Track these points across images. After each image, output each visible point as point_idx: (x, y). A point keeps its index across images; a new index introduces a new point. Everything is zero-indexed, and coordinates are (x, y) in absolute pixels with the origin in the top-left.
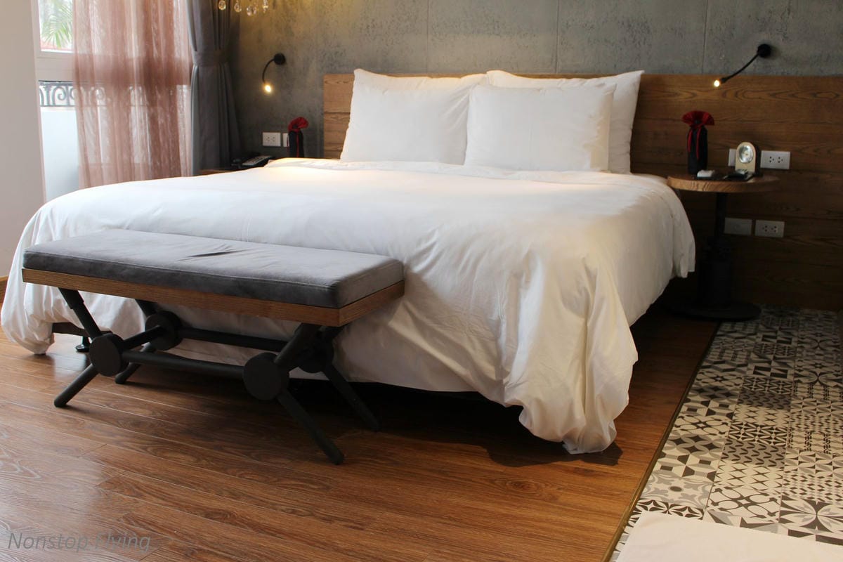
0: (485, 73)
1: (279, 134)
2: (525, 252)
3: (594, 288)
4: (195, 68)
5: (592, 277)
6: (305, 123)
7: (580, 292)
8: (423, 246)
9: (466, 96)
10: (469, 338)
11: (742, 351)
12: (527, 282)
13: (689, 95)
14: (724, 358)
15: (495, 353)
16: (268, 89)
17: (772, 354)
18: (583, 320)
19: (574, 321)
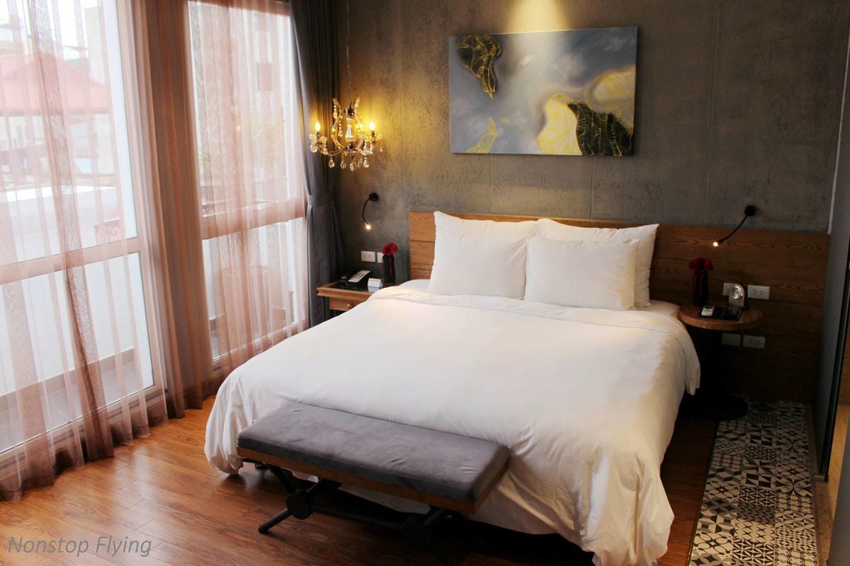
0: (536, 220)
1: (374, 253)
2: (595, 447)
3: (643, 474)
4: (309, 207)
5: (641, 465)
6: (396, 248)
7: (634, 476)
8: (522, 438)
9: (524, 246)
10: (556, 502)
11: (736, 455)
12: (597, 468)
13: (693, 242)
14: (724, 464)
15: (573, 512)
16: (368, 227)
17: (758, 458)
18: (635, 492)
19: (630, 494)
